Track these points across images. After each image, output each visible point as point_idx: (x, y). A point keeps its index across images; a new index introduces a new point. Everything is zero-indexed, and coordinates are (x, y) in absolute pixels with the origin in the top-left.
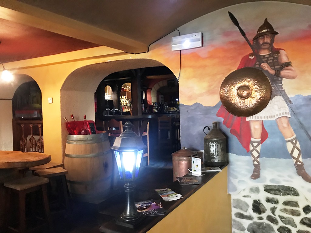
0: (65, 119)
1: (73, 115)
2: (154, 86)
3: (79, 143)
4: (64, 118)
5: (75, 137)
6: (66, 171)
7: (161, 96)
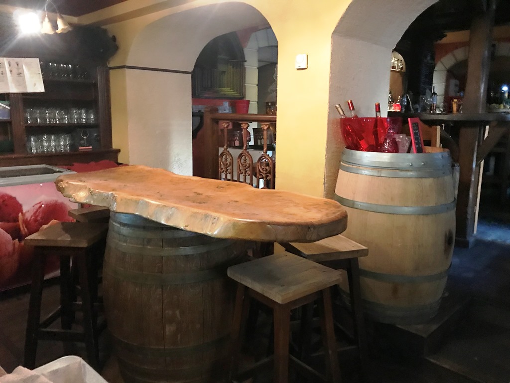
0: (339, 109)
1: (351, 102)
2: (442, 60)
3: (384, 173)
4: (338, 106)
5: (368, 157)
6: (364, 248)
7: (453, 82)
